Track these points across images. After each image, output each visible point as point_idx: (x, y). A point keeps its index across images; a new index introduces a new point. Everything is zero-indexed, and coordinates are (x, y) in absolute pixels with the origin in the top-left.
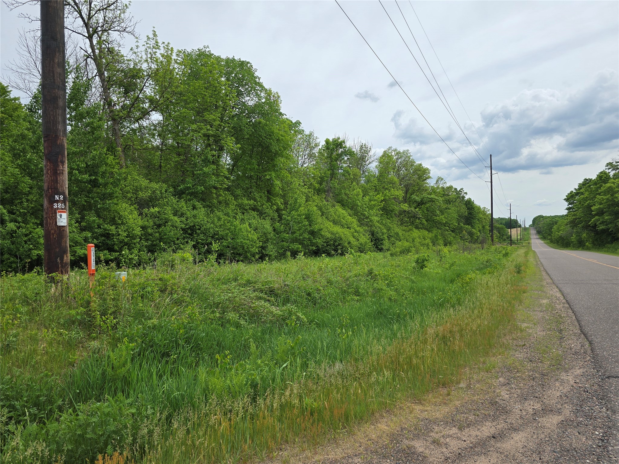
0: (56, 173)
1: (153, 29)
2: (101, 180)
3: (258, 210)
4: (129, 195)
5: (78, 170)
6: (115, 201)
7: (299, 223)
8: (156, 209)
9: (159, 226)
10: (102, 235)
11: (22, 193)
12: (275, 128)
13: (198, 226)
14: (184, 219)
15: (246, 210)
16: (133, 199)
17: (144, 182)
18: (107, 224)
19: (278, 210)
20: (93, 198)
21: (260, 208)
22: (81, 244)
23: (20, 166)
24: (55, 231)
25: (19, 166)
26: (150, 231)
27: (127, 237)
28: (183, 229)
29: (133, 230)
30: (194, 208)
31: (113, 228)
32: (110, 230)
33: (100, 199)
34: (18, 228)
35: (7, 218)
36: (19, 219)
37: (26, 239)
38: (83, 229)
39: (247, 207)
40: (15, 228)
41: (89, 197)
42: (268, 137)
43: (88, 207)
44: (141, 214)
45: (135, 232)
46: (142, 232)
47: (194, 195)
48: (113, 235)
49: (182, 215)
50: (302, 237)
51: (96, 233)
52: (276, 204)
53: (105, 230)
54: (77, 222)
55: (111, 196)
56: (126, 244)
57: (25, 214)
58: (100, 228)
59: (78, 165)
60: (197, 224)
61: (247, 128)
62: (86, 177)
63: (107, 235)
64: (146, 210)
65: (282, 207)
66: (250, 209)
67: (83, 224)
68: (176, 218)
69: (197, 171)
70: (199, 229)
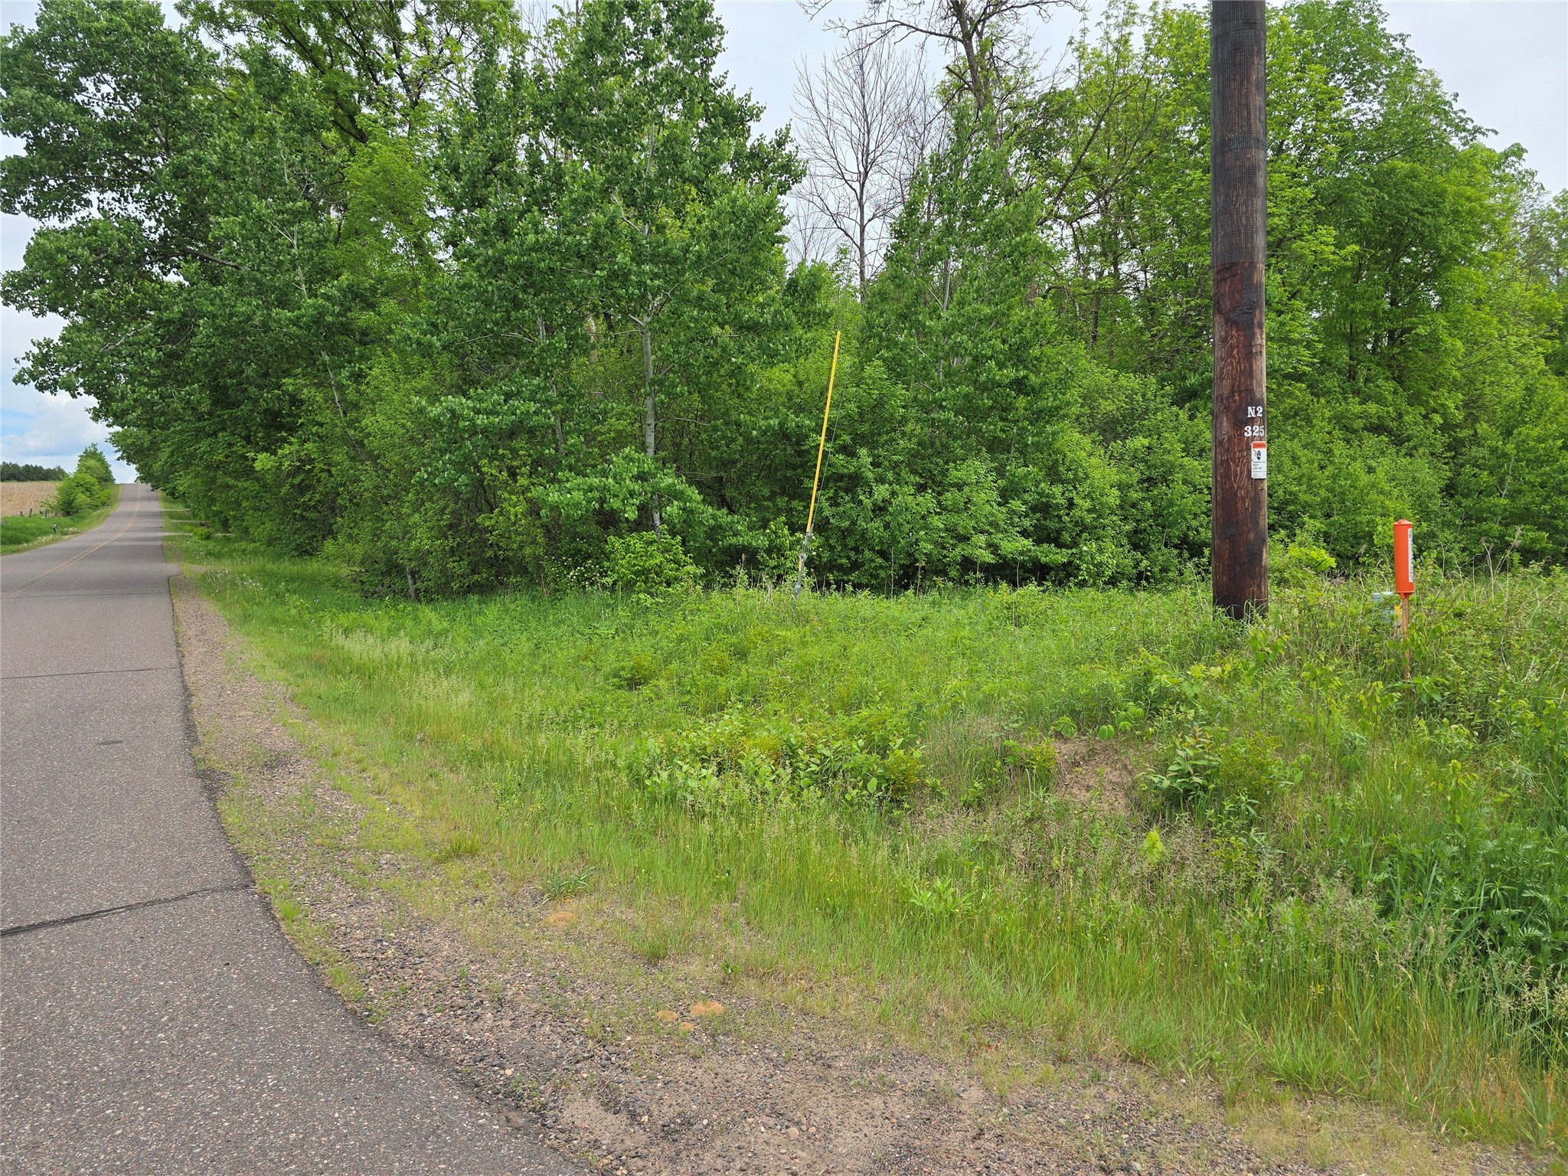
3: (1389, 432)
4: (1078, 410)
6: (1066, 426)
7: (1539, 462)
8: (1144, 441)
9: (1152, 483)
12: (1451, 183)
15: (1354, 431)
16: (1086, 419)
17: (1106, 376)
18: (1045, 481)
19: (1447, 427)
20: (1016, 422)
21: (1394, 425)
24: (1247, 493)
26: (1131, 496)
27: (1090, 512)
29: (1101, 495)
31: (1057, 490)
32: (1052, 496)
33: (1031, 423)
38: (1000, 495)
39: (1359, 424)
42: (1426, 210)
45: (1107, 499)
46: (1122, 499)
50: (1547, 507)
51: (1026, 503)
52: (1443, 410)
55: (1052, 415)
61: (1365, 194)
63: (1045, 508)
64: (1118, 444)
65: (1459, 416)
66: (1365, 428)
67: (1002, 482)
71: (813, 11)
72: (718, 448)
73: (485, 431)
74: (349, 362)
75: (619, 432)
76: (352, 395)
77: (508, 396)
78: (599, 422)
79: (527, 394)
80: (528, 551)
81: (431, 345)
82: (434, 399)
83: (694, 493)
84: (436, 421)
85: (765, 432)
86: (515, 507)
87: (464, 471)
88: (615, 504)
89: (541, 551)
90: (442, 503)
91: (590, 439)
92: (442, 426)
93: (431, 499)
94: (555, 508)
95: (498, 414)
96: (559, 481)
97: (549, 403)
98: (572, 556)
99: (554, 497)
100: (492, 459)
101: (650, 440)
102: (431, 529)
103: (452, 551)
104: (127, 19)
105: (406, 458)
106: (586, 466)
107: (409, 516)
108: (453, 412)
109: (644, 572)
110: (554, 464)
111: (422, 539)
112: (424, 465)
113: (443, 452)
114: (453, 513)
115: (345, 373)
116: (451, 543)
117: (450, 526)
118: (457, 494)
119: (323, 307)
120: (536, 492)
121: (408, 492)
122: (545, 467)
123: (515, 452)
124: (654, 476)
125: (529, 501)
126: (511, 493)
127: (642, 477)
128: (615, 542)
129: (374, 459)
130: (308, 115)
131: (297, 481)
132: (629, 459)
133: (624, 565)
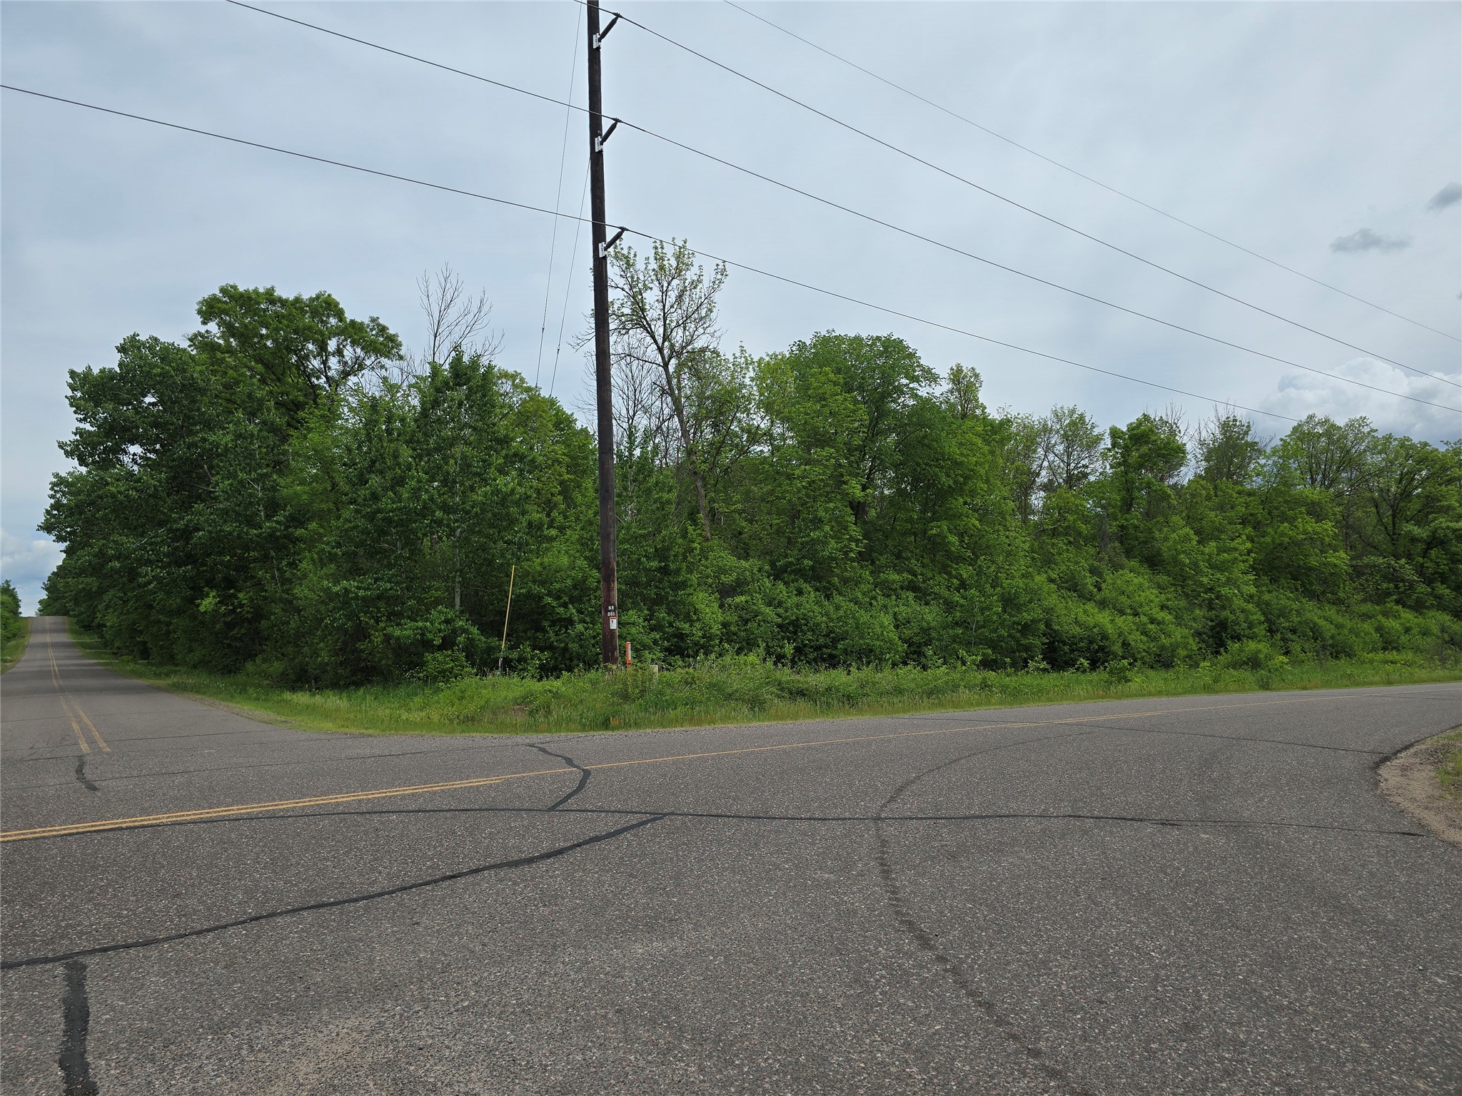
0: (609, 589)
1: (740, 344)
2: (672, 566)
4: (710, 581)
5: (646, 556)
6: (690, 590)
8: (743, 598)
9: (746, 622)
10: (675, 636)
11: (589, 589)
13: (803, 619)
14: (780, 610)
15: (894, 590)
16: (714, 586)
17: (730, 560)
18: (680, 621)
20: (663, 589)
21: (922, 586)
22: (650, 648)
23: (588, 557)
25: (586, 558)
26: (733, 628)
27: (703, 638)
28: (779, 626)
29: (710, 628)
30: (800, 592)
31: (687, 626)
32: (683, 629)
33: (672, 590)
34: (586, 629)
35: (576, 618)
36: (588, 619)
37: (593, 642)
38: (652, 629)
39: (896, 586)
40: (583, 629)
41: (660, 588)
43: (659, 600)
44: (721, 606)
45: (713, 631)
46: (724, 630)
47: (801, 573)
48: (687, 636)
49: (780, 604)
51: (668, 633)
53: (678, 628)
54: (645, 620)
55: (684, 585)
56: (703, 647)
57: (593, 613)
58: (673, 627)
59: (646, 551)
60: (801, 616)
62: (654, 564)
63: (681, 636)
64: (729, 600)
66: (900, 587)
67: (653, 622)
68: (768, 610)
69: (803, 537)
70: (806, 625)
71: (578, 347)
72: (493, 604)
73: (363, 598)
74: (287, 556)
75: (436, 598)
76: (287, 575)
77: (376, 580)
78: (426, 592)
79: (386, 579)
80: (384, 662)
81: (336, 554)
82: (336, 582)
83: (475, 630)
84: (337, 593)
85: (519, 596)
86: (377, 638)
87: (350, 620)
88: (430, 636)
89: (390, 662)
90: (337, 636)
91: (420, 601)
92: (340, 596)
93: (330, 634)
94: (398, 639)
95: (370, 589)
96: (401, 625)
97: (397, 583)
98: (409, 665)
99: (398, 633)
100: (366, 613)
101: (458, 601)
102: (329, 651)
103: (341, 663)
104: (173, 368)
105: (318, 611)
106: (417, 615)
107: (317, 643)
108: (346, 589)
109: (443, 671)
110: (399, 615)
111: (324, 657)
112: (329, 616)
113: (340, 609)
114: (342, 642)
115: (284, 563)
116: (341, 658)
117: (341, 650)
118: (346, 632)
119: (275, 527)
120: (390, 630)
121: (318, 630)
122: (394, 617)
123: (378, 609)
124: (454, 621)
125: (385, 635)
126: (376, 631)
127: (447, 622)
128: (428, 656)
129: (299, 611)
130: (272, 424)
131: (229, 619)
132: (440, 612)
133: (431, 667)
